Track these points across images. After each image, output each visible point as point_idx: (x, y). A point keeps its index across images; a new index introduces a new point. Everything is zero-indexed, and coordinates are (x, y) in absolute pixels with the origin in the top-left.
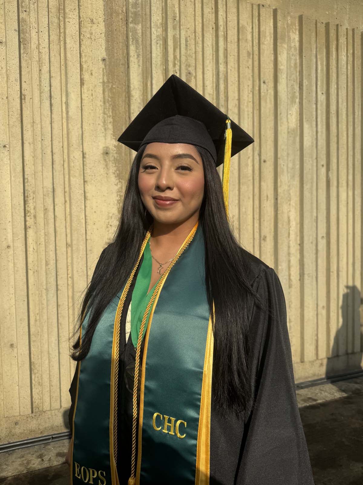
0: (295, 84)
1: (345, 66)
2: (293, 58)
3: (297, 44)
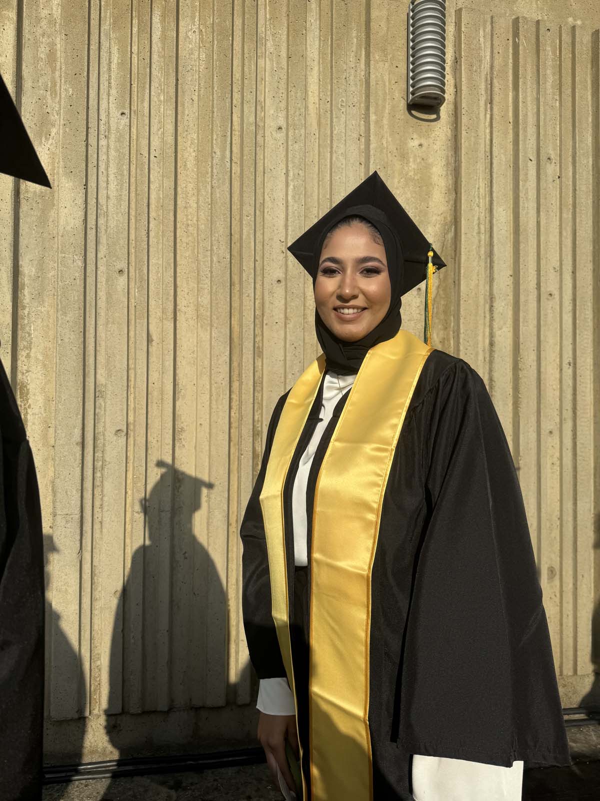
0: (49, 97)
1: (196, 54)
3: (57, 12)
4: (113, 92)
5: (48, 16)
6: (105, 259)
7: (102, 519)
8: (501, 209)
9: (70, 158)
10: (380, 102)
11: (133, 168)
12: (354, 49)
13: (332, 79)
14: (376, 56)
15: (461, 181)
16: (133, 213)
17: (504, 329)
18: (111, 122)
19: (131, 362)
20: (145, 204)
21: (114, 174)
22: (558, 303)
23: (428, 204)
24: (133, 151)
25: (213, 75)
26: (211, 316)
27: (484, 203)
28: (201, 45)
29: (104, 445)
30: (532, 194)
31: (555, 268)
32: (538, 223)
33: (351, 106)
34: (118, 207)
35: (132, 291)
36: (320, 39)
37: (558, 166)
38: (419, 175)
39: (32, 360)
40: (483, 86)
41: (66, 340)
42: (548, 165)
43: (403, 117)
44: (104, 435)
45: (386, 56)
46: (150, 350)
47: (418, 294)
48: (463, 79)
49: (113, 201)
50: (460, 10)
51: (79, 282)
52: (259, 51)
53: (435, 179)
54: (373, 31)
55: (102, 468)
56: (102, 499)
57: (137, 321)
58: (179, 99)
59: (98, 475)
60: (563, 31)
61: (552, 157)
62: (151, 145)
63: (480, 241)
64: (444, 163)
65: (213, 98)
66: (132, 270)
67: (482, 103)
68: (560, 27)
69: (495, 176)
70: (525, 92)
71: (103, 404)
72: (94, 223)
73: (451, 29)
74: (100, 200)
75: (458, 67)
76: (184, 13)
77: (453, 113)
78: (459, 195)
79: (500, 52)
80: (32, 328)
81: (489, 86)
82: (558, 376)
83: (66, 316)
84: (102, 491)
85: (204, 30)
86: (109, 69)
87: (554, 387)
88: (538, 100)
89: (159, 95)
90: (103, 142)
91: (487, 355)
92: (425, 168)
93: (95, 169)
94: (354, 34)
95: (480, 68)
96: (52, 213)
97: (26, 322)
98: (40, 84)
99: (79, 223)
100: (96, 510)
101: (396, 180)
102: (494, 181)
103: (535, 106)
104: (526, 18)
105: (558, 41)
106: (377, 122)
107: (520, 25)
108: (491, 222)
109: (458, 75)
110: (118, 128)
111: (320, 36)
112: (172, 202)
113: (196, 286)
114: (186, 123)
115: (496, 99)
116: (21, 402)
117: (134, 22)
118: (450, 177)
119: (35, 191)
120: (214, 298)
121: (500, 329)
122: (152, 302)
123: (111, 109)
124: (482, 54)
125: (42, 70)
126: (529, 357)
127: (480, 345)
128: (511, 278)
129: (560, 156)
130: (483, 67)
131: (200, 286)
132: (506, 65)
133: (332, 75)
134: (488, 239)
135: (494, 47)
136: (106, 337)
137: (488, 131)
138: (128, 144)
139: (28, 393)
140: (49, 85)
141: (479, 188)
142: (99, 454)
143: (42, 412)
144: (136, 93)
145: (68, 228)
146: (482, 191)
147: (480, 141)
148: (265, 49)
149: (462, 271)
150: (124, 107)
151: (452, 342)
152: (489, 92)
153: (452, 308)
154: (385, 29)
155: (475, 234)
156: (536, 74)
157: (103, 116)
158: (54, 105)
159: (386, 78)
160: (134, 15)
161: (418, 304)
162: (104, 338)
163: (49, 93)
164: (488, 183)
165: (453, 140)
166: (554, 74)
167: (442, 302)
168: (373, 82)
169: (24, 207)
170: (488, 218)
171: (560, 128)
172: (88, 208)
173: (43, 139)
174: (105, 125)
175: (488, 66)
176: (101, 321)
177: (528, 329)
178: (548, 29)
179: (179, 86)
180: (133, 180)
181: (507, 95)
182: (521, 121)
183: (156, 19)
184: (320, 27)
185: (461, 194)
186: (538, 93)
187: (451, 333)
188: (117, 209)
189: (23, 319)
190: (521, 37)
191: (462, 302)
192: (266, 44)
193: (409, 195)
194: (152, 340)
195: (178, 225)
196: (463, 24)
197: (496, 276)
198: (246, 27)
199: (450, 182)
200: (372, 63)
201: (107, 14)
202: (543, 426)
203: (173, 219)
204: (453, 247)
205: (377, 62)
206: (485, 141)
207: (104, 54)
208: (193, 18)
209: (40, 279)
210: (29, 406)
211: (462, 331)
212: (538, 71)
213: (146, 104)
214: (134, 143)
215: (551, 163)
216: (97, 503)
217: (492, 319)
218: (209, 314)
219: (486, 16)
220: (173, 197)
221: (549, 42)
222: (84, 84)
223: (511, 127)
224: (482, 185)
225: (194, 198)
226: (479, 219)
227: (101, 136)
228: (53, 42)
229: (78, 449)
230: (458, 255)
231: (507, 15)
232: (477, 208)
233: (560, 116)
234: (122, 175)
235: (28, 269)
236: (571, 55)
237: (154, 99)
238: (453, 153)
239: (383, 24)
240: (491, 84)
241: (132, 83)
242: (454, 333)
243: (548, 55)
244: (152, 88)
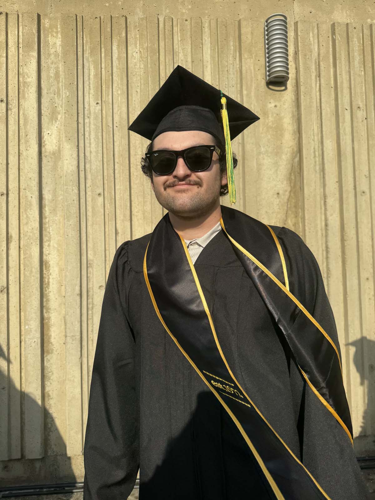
0: (56, 97)
1: (138, 65)
2: (53, 66)
3: (59, 50)
4: (92, 91)
5: (55, 52)
6: (90, 188)
7: (93, 338)
8: (328, 141)
9: (68, 131)
10: (249, 83)
11: (104, 133)
12: (232, 53)
13: (219, 72)
14: (245, 55)
15: (302, 126)
16: (105, 160)
17: (334, 215)
18: (91, 109)
19: (107, 246)
20: (112, 155)
21: (94, 138)
22: (369, 197)
23: (282, 141)
24: (104, 124)
25: (148, 76)
26: (152, 217)
27: (317, 138)
28: (141, 60)
29: (93, 295)
30: (348, 130)
31: (365, 176)
32: (353, 148)
33: (232, 87)
34: (97, 157)
35: (106, 205)
36: (211, 49)
37: (365, 112)
38: (275, 125)
39: (51, 247)
40: (313, 67)
41: (70, 235)
42: (358, 111)
43: (264, 90)
44: (93, 289)
45: (251, 55)
46: (117, 239)
47: (277, 197)
48: (300, 64)
49: (94, 154)
50: (297, 22)
51: (76, 202)
52: (175, 59)
53: (285, 125)
54: (242, 41)
55: (92, 309)
56: (92, 326)
57: (110, 222)
58: (129, 92)
59: (90, 312)
60: (364, 28)
61: (361, 106)
62: (114, 120)
63: (315, 162)
64: (291, 115)
65: (149, 90)
66: (106, 193)
67: (313, 77)
68: (363, 26)
69: (323, 121)
70: (341, 68)
71: (92, 271)
72: (83, 167)
73: (291, 34)
74: (86, 154)
75: (297, 57)
76: (130, 43)
77: (296, 85)
78: (301, 135)
79: (324, 45)
80: (51, 229)
81: (318, 66)
82: (371, 243)
83: (69, 222)
84: (93, 322)
85: (142, 51)
86: (89, 79)
87: (369, 250)
88: (350, 72)
89: (118, 90)
90: (87, 121)
91: (324, 232)
92: (279, 119)
93: (83, 137)
94: (232, 43)
95: (311, 57)
96: (60, 163)
97: (47, 226)
98: (51, 91)
99: (74, 168)
100: (90, 332)
101: (261, 129)
102: (323, 124)
103: (348, 76)
104: (339, 23)
105: (361, 35)
106: (247, 95)
107: (336, 27)
108: (322, 149)
109: (297, 62)
110: (95, 112)
111: (211, 47)
112: (127, 153)
113: (142, 200)
114: (134, 105)
115: (323, 74)
116: (46, 271)
117: (102, 50)
118: (295, 124)
119: (50, 152)
120: (153, 206)
121: (331, 215)
122: (118, 211)
123: (91, 101)
124: (312, 47)
125: (52, 83)
126: (351, 232)
127: (319, 226)
128: (337, 183)
129: (366, 105)
130: (313, 55)
131: (145, 200)
132: (328, 52)
133: (219, 70)
134: (321, 160)
135: (320, 42)
136: (93, 233)
137: (318, 94)
138: (101, 120)
139: (49, 266)
140: (56, 91)
141: (313, 130)
142: (90, 300)
143: (58, 277)
144: (104, 91)
145: (69, 171)
146: (316, 131)
147: (313, 100)
148: (179, 58)
149: (305, 181)
150: (98, 100)
151: (301, 225)
152: (318, 70)
153: (300, 204)
154: (250, 39)
155: (312, 158)
156: (347, 57)
157: (86, 106)
158: (59, 102)
159: (252, 68)
160: (102, 46)
161: (278, 203)
162: (91, 233)
163: (56, 95)
164: (319, 125)
165: (296, 101)
166: (360, 55)
167: (293, 201)
168: (244, 72)
169: (44, 161)
170: (320, 147)
171: (365, 88)
172: (80, 159)
173: (54, 122)
174: (88, 110)
175: (316, 54)
176: (89, 223)
177: (349, 215)
178: (355, 28)
179: (129, 84)
180: (104, 141)
181: (330, 71)
182: (339, 86)
183: (115, 48)
184: (211, 41)
185: (302, 134)
186: (349, 68)
187: (300, 219)
188: (96, 158)
189: (45, 224)
190: (337, 35)
191: (306, 200)
192: (179, 55)
193: (269, 137)
194: (118, 233)
195: (131, 165)
196: (299, 31)
197: (327, 182)
198: (167, 46)
199: (296, 127)
200: (243, 60)
201: (87, 48)
202: (362, 275)
203: (128, 162)
204: (299, 166)
205: (246, 59)
206: (316, 100)
207: (86, 71)
208: (136, 44)
209: (54, 201)
210: (50, 274)
211: (306, 217)
212: (349, 54)
213: (110, 97)
214: (104, 120)
215: (360, 110)
216: (90, 329)
217: (326, 209)
218: (150, 216)
219: (314, 24)
220: (127, 150)
221: (355, 36)
222: (75, 89)
223: (333, 90)
224: (316, 127)
225: (140, 149)
226: (314, 148)
227: (86, 117)
228: (58, 67)
229: (78, 298)
230: (302, 171)
231: (328, 22)
232: (313, 142)
233: (365, 80)
234: (98, 138)
235: (47, 196)
236: (370, 43)
237: (115, 93)
238: (296, 109)
239: (249, 36)
240: (319, 65)
241: (102, 85)
242: (301, 219)
243: (355, 43)
244: (114, 87)
